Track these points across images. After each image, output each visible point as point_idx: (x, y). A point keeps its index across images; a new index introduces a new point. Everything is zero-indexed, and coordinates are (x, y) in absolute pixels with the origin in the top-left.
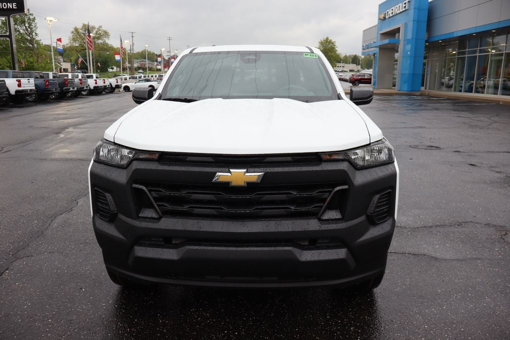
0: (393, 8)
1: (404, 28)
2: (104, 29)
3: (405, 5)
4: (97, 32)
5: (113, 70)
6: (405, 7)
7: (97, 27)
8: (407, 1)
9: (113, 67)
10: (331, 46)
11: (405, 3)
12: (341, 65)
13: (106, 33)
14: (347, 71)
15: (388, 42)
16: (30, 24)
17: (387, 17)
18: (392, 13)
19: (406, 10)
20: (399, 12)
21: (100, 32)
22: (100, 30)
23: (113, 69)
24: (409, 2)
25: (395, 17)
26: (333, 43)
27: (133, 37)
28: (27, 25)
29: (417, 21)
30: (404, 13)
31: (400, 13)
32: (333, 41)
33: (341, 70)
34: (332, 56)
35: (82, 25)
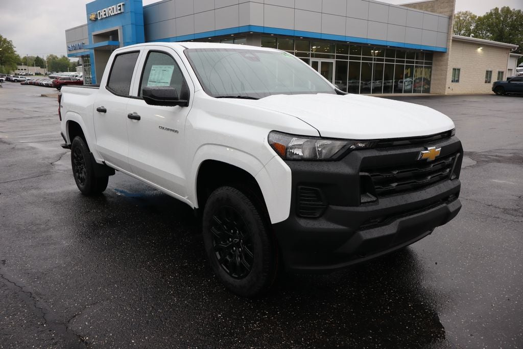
0: (105, 9)
1: (122, 30)
3: (119, 8)
6: (120, 10)
8: (121, 4)
10: (7, 46)
11: (120, 6)
12: (23, 67)
14: (32, 75)
15: (107, 44)
17: (99, 18)
18: (105, 14)
19: (121, 13)
20: (113, 14)
24: (123, 5)
25: (109, 19)
26: (9, 42)
29: (135, 25)
30: (119, 16)
31: (115, 15)
32: (8, 39)
33: (24, 74)
34: (11, 58)
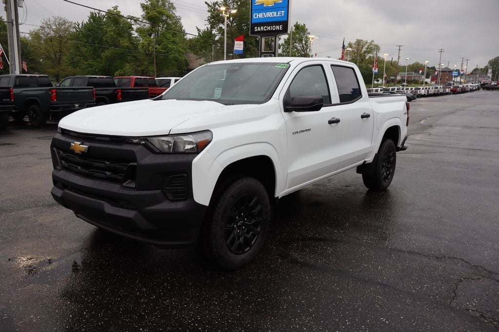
2: (376, 44)
4: (368, 46)
5: (379, 83)
7: (369, 41)
9: (379, 79)
13: (377, 47)
16: (306, 42)
21: (372, 46)
22: (371, 44)
23: (378, 81)
27: (399, 50)
28: (304, 42)
35: (356, 41)
